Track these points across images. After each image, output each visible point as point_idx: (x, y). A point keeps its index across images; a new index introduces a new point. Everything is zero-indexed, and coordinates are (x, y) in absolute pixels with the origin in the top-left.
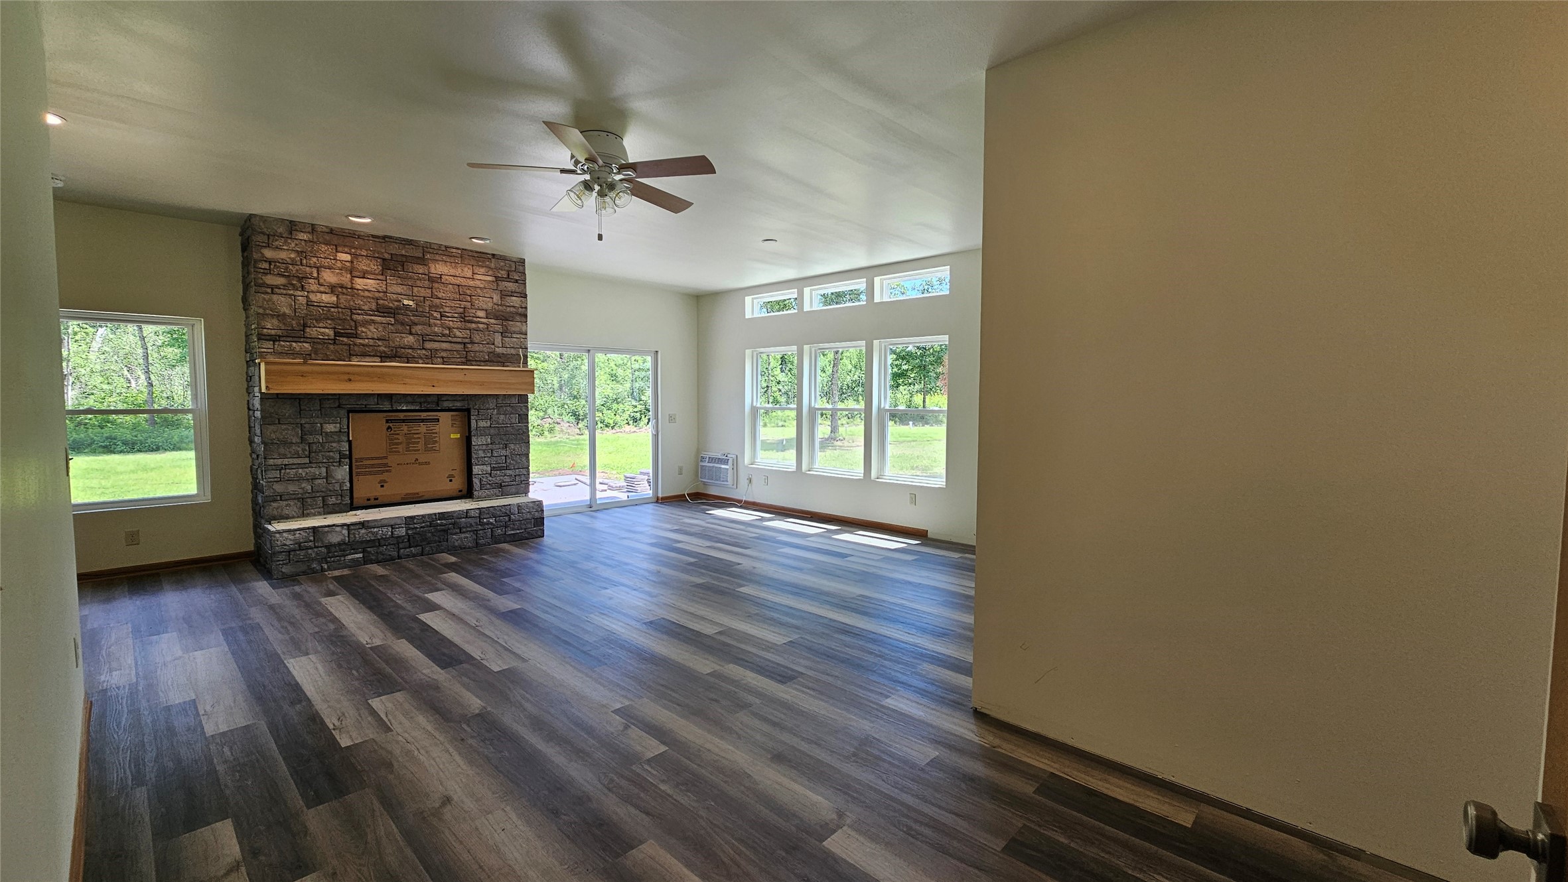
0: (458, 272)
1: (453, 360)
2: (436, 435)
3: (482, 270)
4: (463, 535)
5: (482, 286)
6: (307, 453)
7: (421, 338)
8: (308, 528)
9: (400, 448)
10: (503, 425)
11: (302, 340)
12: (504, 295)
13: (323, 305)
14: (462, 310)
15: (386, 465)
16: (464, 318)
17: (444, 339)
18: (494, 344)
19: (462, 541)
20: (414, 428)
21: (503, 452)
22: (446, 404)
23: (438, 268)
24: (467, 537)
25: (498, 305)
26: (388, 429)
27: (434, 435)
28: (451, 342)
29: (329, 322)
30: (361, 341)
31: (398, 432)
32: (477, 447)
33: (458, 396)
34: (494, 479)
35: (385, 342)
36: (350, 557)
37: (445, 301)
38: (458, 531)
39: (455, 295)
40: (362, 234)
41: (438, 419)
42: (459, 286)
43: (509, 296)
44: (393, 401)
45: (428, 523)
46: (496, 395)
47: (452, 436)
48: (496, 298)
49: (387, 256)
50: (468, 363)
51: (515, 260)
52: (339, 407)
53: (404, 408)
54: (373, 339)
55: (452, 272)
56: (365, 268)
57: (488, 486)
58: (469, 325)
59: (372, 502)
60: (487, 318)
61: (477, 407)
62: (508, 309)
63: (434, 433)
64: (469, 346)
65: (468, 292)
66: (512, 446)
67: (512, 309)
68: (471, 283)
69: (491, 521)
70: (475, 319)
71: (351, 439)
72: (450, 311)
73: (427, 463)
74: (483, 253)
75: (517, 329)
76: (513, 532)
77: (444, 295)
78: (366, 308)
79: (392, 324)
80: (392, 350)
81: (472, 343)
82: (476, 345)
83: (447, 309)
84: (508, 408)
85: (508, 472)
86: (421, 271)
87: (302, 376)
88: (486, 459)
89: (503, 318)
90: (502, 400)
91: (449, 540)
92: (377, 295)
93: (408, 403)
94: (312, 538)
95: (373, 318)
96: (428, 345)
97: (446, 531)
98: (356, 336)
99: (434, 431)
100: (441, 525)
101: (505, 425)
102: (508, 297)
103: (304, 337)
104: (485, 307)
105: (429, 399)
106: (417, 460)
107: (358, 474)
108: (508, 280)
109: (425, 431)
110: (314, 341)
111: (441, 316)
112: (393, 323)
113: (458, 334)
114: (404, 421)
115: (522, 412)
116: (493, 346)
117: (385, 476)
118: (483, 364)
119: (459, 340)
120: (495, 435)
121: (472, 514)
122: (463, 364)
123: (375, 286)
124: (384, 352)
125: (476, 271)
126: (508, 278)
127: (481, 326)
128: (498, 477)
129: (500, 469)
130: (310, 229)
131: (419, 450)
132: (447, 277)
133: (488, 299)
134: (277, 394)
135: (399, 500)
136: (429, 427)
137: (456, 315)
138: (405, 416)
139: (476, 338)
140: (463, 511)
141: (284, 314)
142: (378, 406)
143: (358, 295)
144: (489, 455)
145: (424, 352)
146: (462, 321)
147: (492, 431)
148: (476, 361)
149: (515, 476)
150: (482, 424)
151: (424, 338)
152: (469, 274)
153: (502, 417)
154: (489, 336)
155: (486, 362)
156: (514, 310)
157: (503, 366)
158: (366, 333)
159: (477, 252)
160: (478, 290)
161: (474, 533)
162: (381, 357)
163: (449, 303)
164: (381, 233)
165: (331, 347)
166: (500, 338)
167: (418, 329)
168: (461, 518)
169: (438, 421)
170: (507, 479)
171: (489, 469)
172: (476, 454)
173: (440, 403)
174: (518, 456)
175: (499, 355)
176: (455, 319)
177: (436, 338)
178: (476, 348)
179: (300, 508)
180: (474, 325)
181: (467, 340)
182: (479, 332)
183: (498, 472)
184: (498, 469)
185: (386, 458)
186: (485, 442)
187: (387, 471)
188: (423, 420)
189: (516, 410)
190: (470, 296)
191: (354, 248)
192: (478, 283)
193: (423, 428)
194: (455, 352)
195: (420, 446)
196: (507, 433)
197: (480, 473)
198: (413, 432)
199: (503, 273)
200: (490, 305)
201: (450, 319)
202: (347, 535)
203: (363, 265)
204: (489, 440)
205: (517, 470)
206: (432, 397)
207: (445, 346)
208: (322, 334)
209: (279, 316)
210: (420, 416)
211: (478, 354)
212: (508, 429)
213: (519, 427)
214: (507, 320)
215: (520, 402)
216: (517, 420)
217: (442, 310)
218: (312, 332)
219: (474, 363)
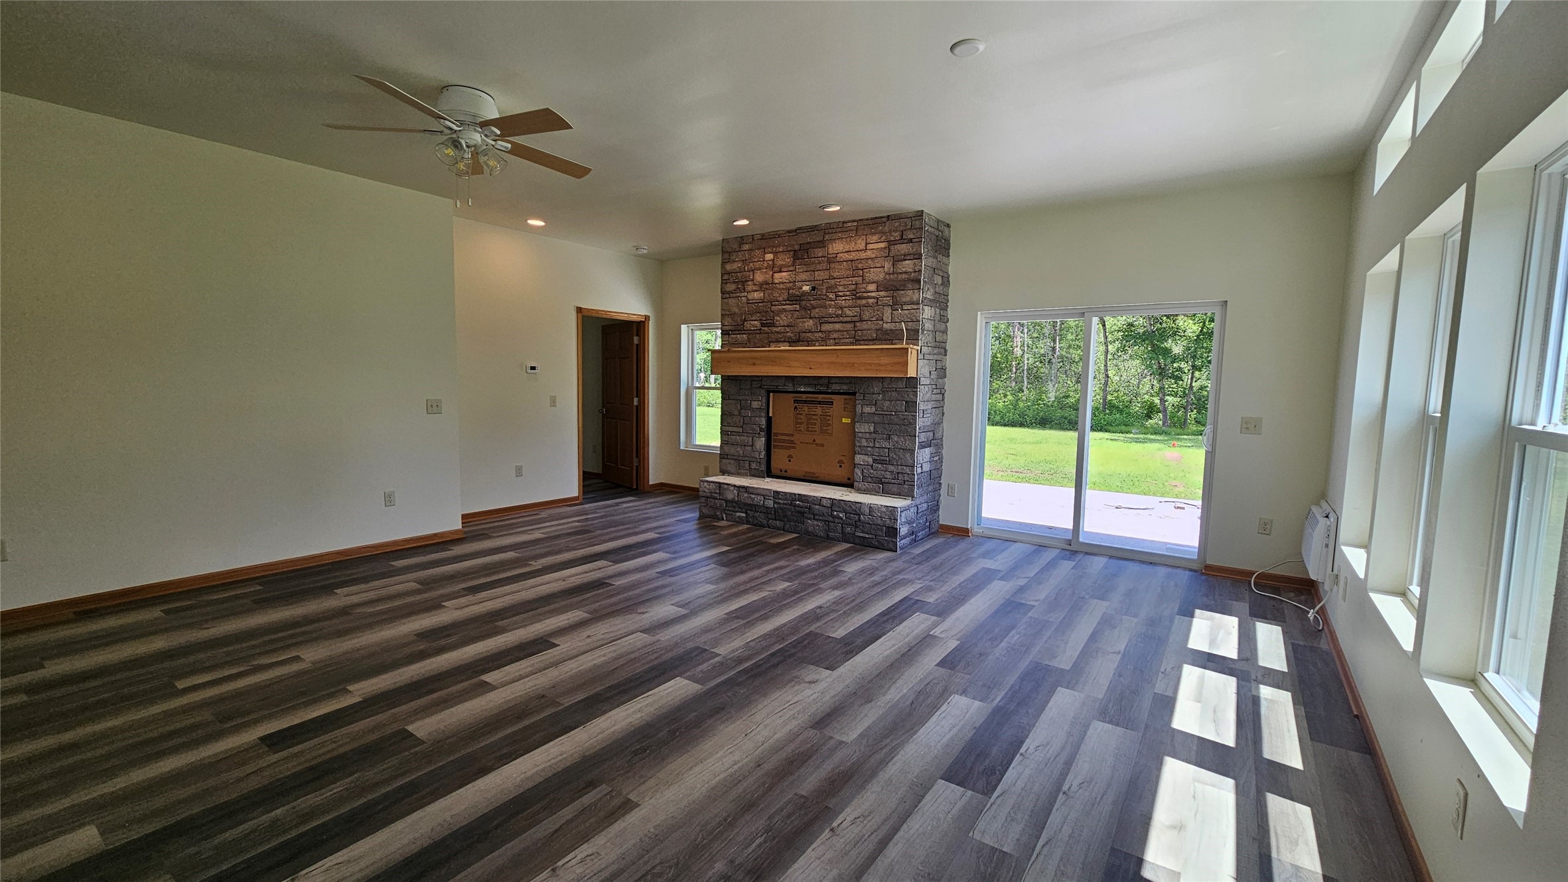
0: (852, 246)
1: (843, 341)
2: (830, 418)
3: (875, 238)
4: (816, 523)
5: (873, 256)
6: (741, 424)
7: (818, 321)
8: (717, 483)
9: (803, 428)
10: (886, 413)
11: (743, 332)
12: (896, 261)
13: (754, 301)
14: (854, 286)
15: (792, 442)
16: (856, 295)
17: (836, 320)
18: (882, 320)
19: (814, 528)
20: (813, 410)
21: (885, 444)
22: (835, 387)
23: (837, 247)
24: (819, 526)
25: (890, 274)
26: (795, 409)
27: (828, 418)
28: (842, 322)
29: (758, 315)
30: (776, 329)
31: (801, 412)
32: (861, 434)
33: (845, 379)
34: (875, 472)
35: (792, 328)
36: (738, 514)
37: (839, 280)
38: (812, 516)
39: (848, 272)
40: (781, 232)
41: (832, 402)
42: (852, 261)
43: (899, 261)
44: (795, 382)
45: (789, 502)
46: (883, 377)
47: (844, 420)
48: (888, 266)
49: (797, 247)
50: (858, 343)
51: (911, 215)
52: (760, 387)
53: (803, 390)
54: (784, 326)
55: (847, 248)
56: (781, 263)
57: (870, 479)
58: (859, 302)
59: (783, 474)
60: (877, 291)
61: (861, 391)
62: (900, 276)
63: (828, 416)
64: (858, 324)
65: (860, 266)
66: (896, 438)
67: (904, 276)
68: (863, 255)
69: (841, 515)
70: (865, 295)
71: (771, 415)
72: (844, 290)
73: (822, 445)
74: (879, 218)
75: (908, 299)
76: (861, 535)
77: (839, 274)
78: (781, 299)
79: (798, 311)
80: (796, 335)
81: (861, 320)
82: (865, 323)
83: (841, 288)
84: (894, 394)
85: (891, 468)
86: (820, 255)
87: (728, 361)
88: (869, 449)
89: (894, 288)
90: (889, 384)
91: (805, 523)
92: (788, 285)
93: (806, 385)
94: (718, 491)
95: (784, 307)
96: (826, 327)
97: (802, 513)
98: (773, 325)
99: (828, 414)
100: (799, 506)
101: (889, 413)
102: (900, 263)
103: (744, 330)
104: (876, 279)
105: (821, 382)
106: (814, 440)
107: (776, 447)
108: (901, 241)
109: (821, 413)
110: (749, 332)
111: (836, 297)
112: (798, 309)
113: (848, 312)
114: (805, 402)
115: (909, 399)
116: (881, 323)
117: (791, 452)
118: (871, 343)
119: (848, 319)
120: (879, 423)
121: (824, 502)
122: (852, 344)
123: (787, 277)
124: (790, 337)
125: (868, 241)
126: (902, 240)
127: (871, 301)
128: (879, 471)
129: (882, 462)
130: (751, 240)
131: (816, 431)
132: (841, 255)
133: (880, 269)
134: (729, 376)
135: (800, 476)
136: (824, 410)
137: (848, 293)
138: (807, 397)
139: (866, 316)
140: (817, 497)
141: (735, 313)
142: (785, 387)
143: (776, 288)
144: (871, 445)
145: (820, 334)
146: (853, 299)
147: (876, 419)
148: (864, 340)
149: (898, 473)
150: (867, 409)
151: (822, 320)
152: (862, 246)
153: (887, 403)
154: (878, 311)
155: (873, 341)
156: (907, 276)
157: (892, 344)
158: (779, 321)
159: (872, 219)
160: (870, 261)
161: (825, 524)
162: (789, 342)
163: (843, 282)
164: (793, 227)
165: (758, 336)
166: (890, 311)
167: (815, 312)
168: (815, 505)
169: (832, 405)
170: (888, 475)
171: (870, 460)
172: (859, 442)
173: (830, 385)
174: (902, 451)
175: (886, 332)
176: (848, 298)
177: (830, 320)
178: (864, 326)
179: (736, 467)
180: (864, 302)
181: (856, 319)
182: (869, 308)
183: (880, 466)
184: (880, 462)
185: (792, 435)
186: (867, 431)
187: (794, 448)
188: (819, 403)
189: (902, 397)
190: (862, 270)
191: (774, 247)
192: (869, 253)
193: (819, 410)
194: (845, 333)
195: (817, 428)
196: (891, 422)
197: (862, 463)
198: (812, 413)
199: (897, 235)
200: (882, 276)
201: (843, 298)
202: (736, 495)
203: (781, 261)
204: (872, 428)
205: (900, 467)
206: (823, 380)
207: (837, 326)
208: (753, 326)
209: (731, 315)
210: (817, 398)
211: (865, 332)
212: (892, 417)
213: (904, 417)
214: (898, 290)
215: (908, 386)
216: (903, 407)
217: (836, 290)
218: (747, 325)
219: (862, 342)
